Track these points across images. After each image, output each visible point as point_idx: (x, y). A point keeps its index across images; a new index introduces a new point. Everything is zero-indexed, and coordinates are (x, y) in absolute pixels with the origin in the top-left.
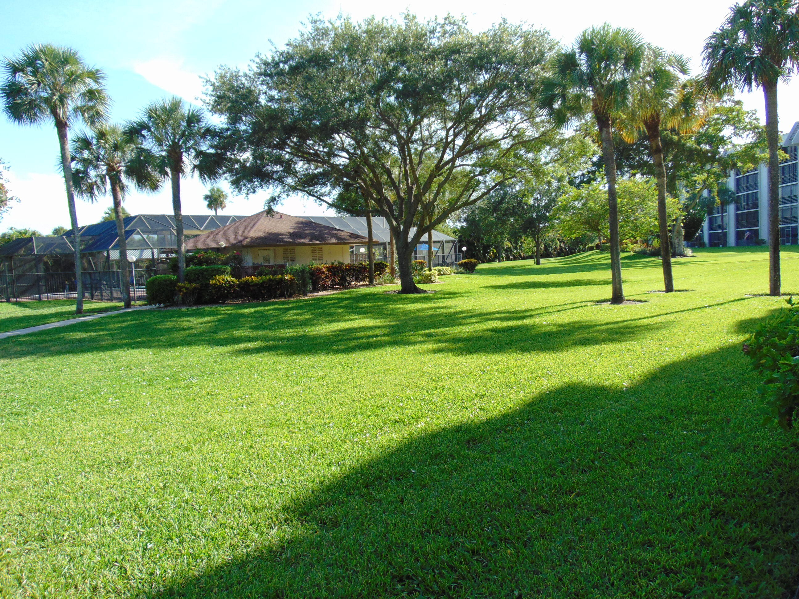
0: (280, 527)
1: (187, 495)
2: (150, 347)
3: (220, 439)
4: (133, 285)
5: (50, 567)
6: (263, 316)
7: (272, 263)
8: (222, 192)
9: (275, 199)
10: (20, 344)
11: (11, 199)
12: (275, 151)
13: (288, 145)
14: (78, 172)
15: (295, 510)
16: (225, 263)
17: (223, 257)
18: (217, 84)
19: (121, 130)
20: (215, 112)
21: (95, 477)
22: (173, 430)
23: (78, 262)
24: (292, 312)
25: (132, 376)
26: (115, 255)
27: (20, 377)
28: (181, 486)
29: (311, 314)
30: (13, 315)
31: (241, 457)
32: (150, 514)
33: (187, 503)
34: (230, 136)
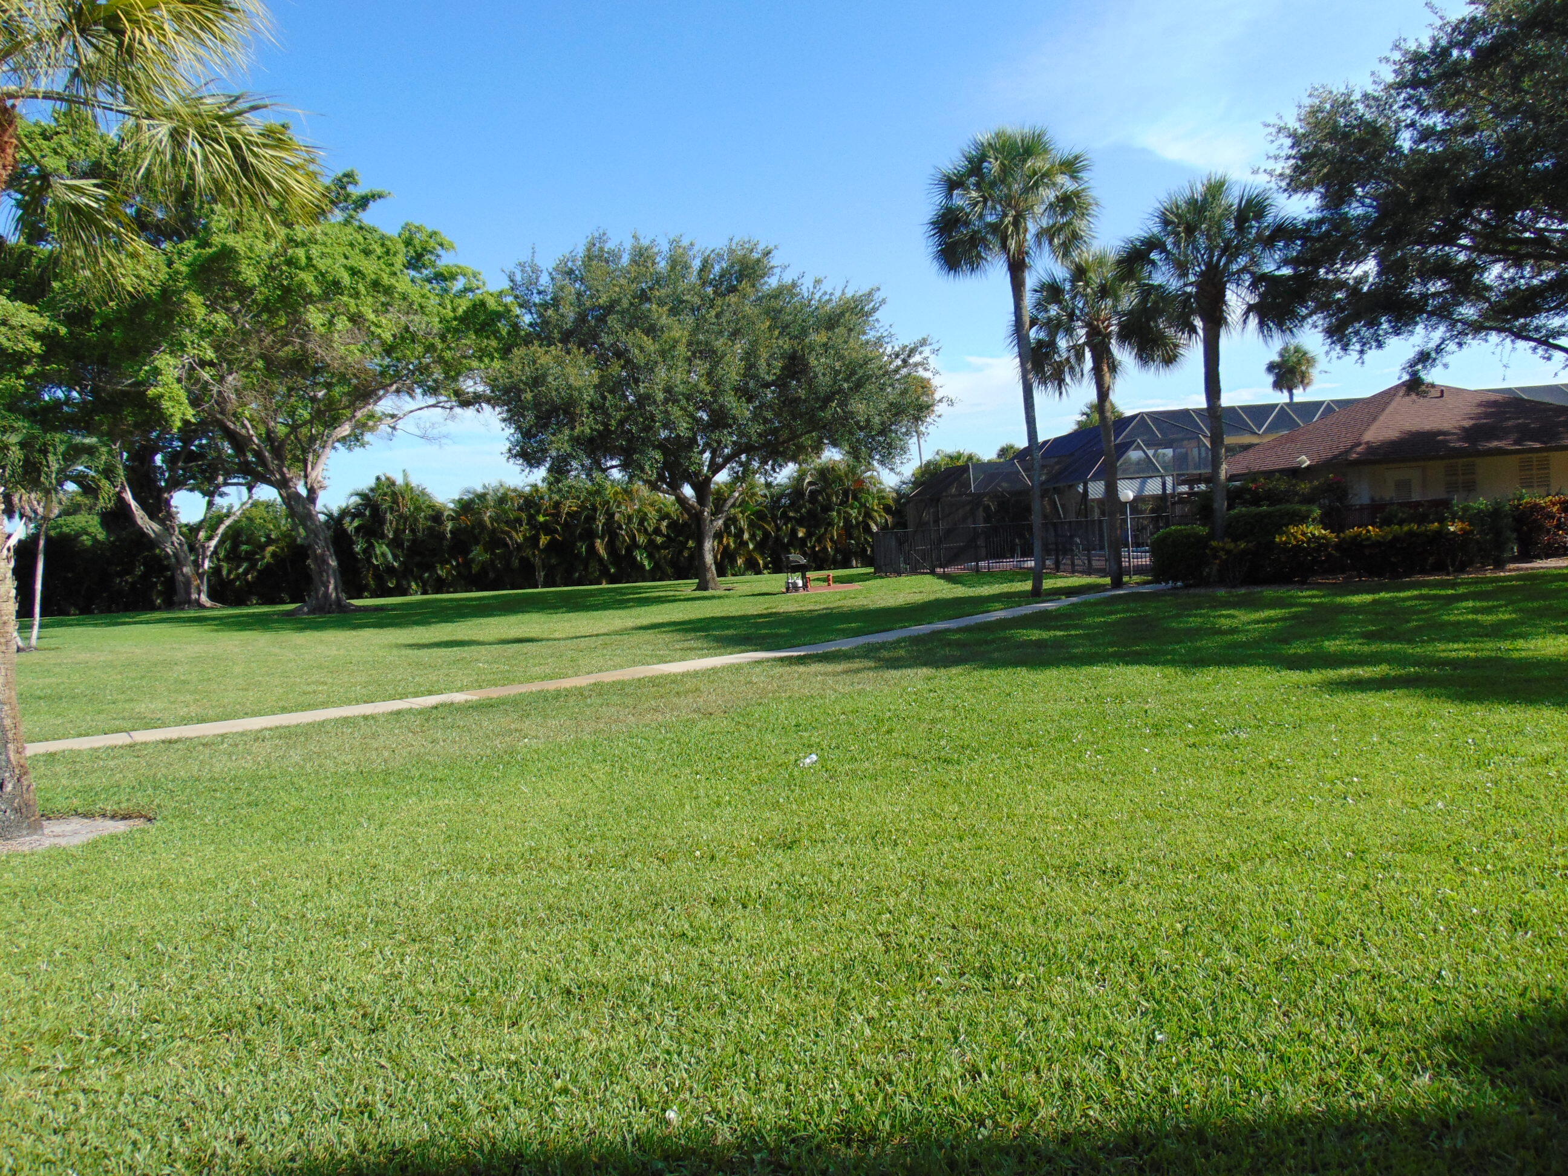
0: (1436, 1076)
1: (1228, 958)
2: (1156, 664)
3: (1295, 859)
4: (1127, 546)
5: (997, 1026)
6: (1392, 611)
7: (1416, 497)
8: (1305, 353)
9: (1428, 354)
10: (949, 644)
11: (940, 401)
12: (1432, 250)
13: (1465, 229)
14: (1040, 343)
15: (1474, 1049)
16: (1309, 500)
17: (1304, 487)
18: (1301, 131)
19: (1112, 257)
20: (1295, 191)
21: (1063, 889)
22: (1201, 827)
23: (1036, 506)
24: (1464, 604)
25: (1125, 716)
26: (1096, 490)
27: (949, 700)
28: (1217, 937)
29: (1515, 611)
30: (939, 595)
31: (1342, 905)
32: (1160, 978)
33: (1229, 973)
34: (1328, 233)
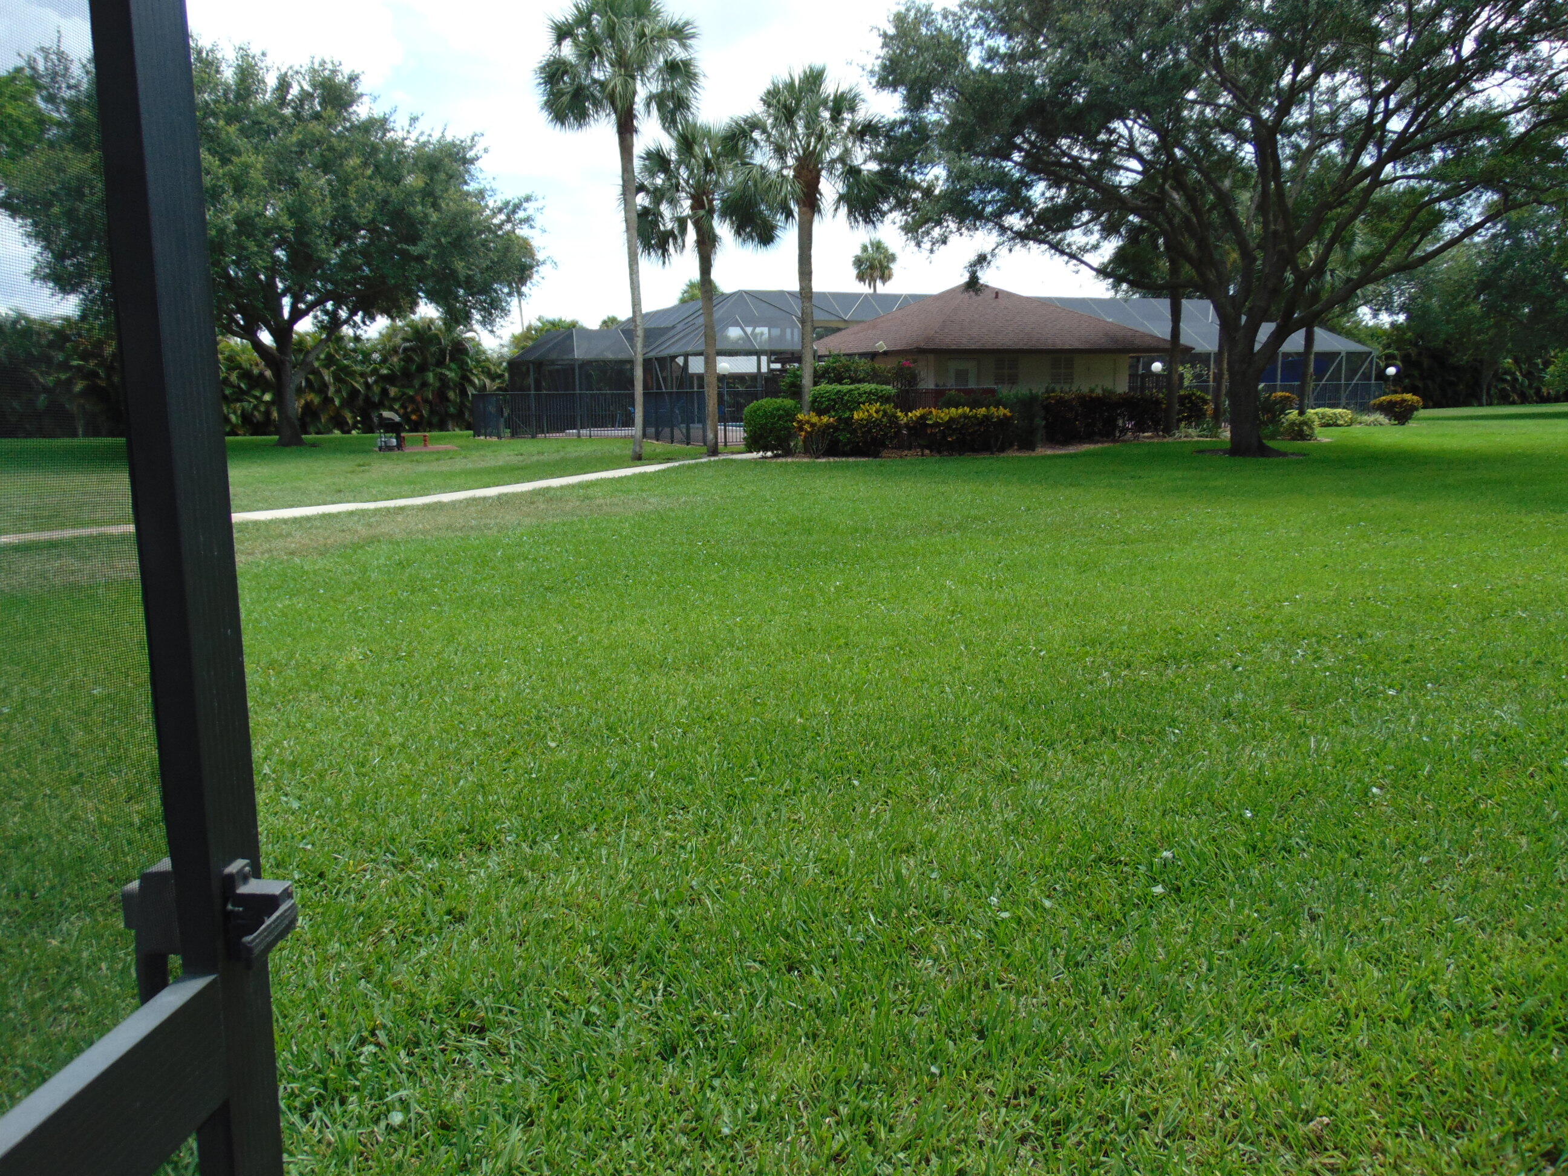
7: (972, 385)
8: (887, 249)
9: (985, 257)
11: (543, 262)
12: (991, 162)
13: (1018, 147)
14: (646, 211)
19: (719, 131)
23: (638, 374)
